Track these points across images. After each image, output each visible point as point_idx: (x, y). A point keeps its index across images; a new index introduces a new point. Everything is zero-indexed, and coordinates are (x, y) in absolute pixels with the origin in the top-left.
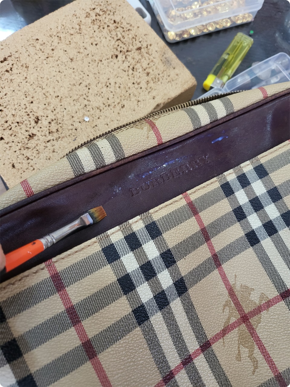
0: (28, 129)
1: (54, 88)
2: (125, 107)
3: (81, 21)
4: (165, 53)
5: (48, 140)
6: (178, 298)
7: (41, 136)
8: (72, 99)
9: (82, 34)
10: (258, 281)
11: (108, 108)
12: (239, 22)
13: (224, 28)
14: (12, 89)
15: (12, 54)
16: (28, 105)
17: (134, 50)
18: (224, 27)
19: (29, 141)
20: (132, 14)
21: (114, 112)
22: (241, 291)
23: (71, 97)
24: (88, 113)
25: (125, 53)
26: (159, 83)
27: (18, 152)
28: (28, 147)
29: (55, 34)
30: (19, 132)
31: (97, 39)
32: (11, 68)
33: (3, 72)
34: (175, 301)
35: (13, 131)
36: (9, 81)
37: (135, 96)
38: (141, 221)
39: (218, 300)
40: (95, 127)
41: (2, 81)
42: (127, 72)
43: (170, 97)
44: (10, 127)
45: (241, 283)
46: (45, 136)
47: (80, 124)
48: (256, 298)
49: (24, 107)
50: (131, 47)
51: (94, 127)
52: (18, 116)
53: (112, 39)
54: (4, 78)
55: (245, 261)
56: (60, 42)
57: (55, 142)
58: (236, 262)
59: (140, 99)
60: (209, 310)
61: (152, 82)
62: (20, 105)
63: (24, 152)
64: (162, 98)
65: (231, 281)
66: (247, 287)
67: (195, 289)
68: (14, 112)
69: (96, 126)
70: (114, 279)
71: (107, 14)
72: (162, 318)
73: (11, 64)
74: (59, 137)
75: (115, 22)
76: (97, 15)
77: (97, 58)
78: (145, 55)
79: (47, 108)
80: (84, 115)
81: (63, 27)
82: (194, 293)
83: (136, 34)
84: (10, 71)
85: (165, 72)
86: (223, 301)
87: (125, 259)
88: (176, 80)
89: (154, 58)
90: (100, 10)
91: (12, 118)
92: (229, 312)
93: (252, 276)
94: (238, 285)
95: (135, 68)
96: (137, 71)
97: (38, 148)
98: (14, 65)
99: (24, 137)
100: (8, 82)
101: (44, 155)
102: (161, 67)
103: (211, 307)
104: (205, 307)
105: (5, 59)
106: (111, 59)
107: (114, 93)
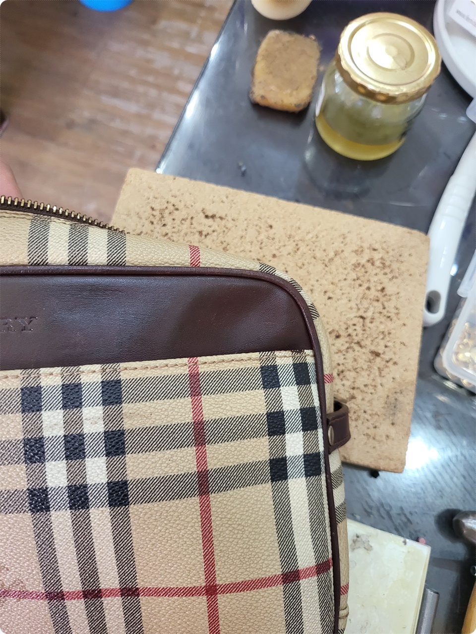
3: (343, 251)
4: (401, 392)
9: (327, 269)
15: (227, 218)
17: (367, 350)
25: (352, 342)
31: (338, 292)
32: (208, 234)
33: (195, 231)
50: (368, 342)
53: (355, 310)
56: (292, 253)
71: (382, 272)
73: (212, 229)
75: (383, 289)
76: (371, 261)
78: (375, 370)
81: (314, 239)
83: (393, 331)
84: (203, 237)
85: (376, 417)
88: (379, 442)
89: (381, 385)
90: (380, 257)
95: (343, 374)
96: (342, 379)
98: (215, 234)
102: (378, 405)
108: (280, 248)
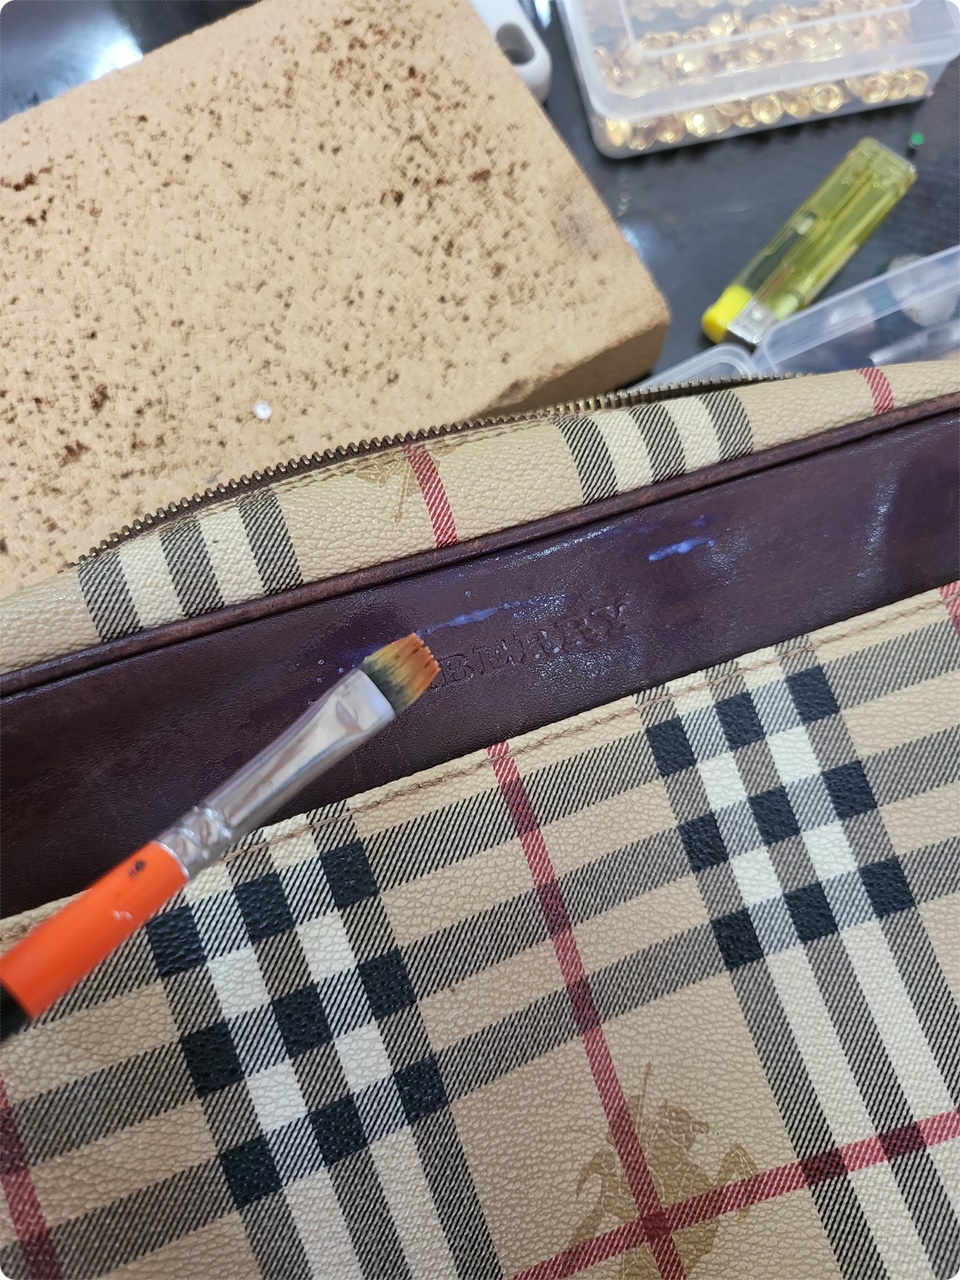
0: (66, 426)
1: (172, 292)
2: (400, 380)
3: (296, 64)
4: (569, 200)
5: (125, 471)
6: (407, 1129)
7: (104, 456)
8: (226, 335)
9: (292, 110)
10: (729, 1100)
11: (341, 378)
12: (875, 99)
13: (815, 118)
14: (36, 282)
15: (56, 162)
16: (78, 342)
17: (464, 180)
18: (814, 112)
19: (62, 466)
20: (479, 48)
21: (358, 396)
22: (661, 1127)
23: (222, 330)
24: (271, 391)
25: (428, 189)
26: (533, 305)
27: (23, 500)
28: (58, 486)
29: (202, 103)
30: (37, 433)
31: (341, 130)
32: (44, 212)
33: (17, 224)
34: (392, 1138)
35: (19, 426)
36: (32, 256)
37: (442, 347)
38: (309, 836)
39: (568, 1146)
40: (288, 442)
41: (10, 253)
42: (425, 257)
43: (563, 361)
44: (10, 415)
45: (666, 1096)
46: (119, 455)
47: (237, 426)
48: (710, 1159)
49: (65, 348)
50: (454, 167)
51: (282, 442)
52: (41, 379)
53: (393, 137)
54: (17, 242)
55: (696, 1017)
56: (215, 131)
57: (148, 478)
58: (660, 1019)
59: (454, 358)
60: (526, 1179)
61: (508, 300)
62: (53, 343)
63: (43, 502)
64: (534, 363)
65: (629, 1085)
66: (682, 1116)
67: (482, 1100)
68: (29, 364)
69: (291, 438)
70: (169, 1036)
71: (389, 45)
72: (330, 1191)
73: (45, 198)
74: (163, 466)
75: (412, 72)
76: (356, 43)
77: (330, 199)
78: (500, 200)
79: (141, 360)
80: (256, 396)
81: (233, 81)
82: (474, 1113)
83: (481, 122)
84: (40, 222)
85: (560, 268)
86: (585, 1154)
87: (222, 969)
88: (595, 299)
89: (529, 214)
90: (366, 26)
91: (22, 383)
92: (602, 1192)
93: (714, 1079)
94: (654, 1103)
95: (456, 246)
96: (460, 257)
97: (88, 494)
98: (56, 202)
99: (49, 452)
100: (27, 257)
101: (106, 521)
102: (549, 248)
103: (535, 1169)
104: (513, 1167)
105: (30, 180)
106: (377, 207)
107: (369, 327)
108: (186, 139)
